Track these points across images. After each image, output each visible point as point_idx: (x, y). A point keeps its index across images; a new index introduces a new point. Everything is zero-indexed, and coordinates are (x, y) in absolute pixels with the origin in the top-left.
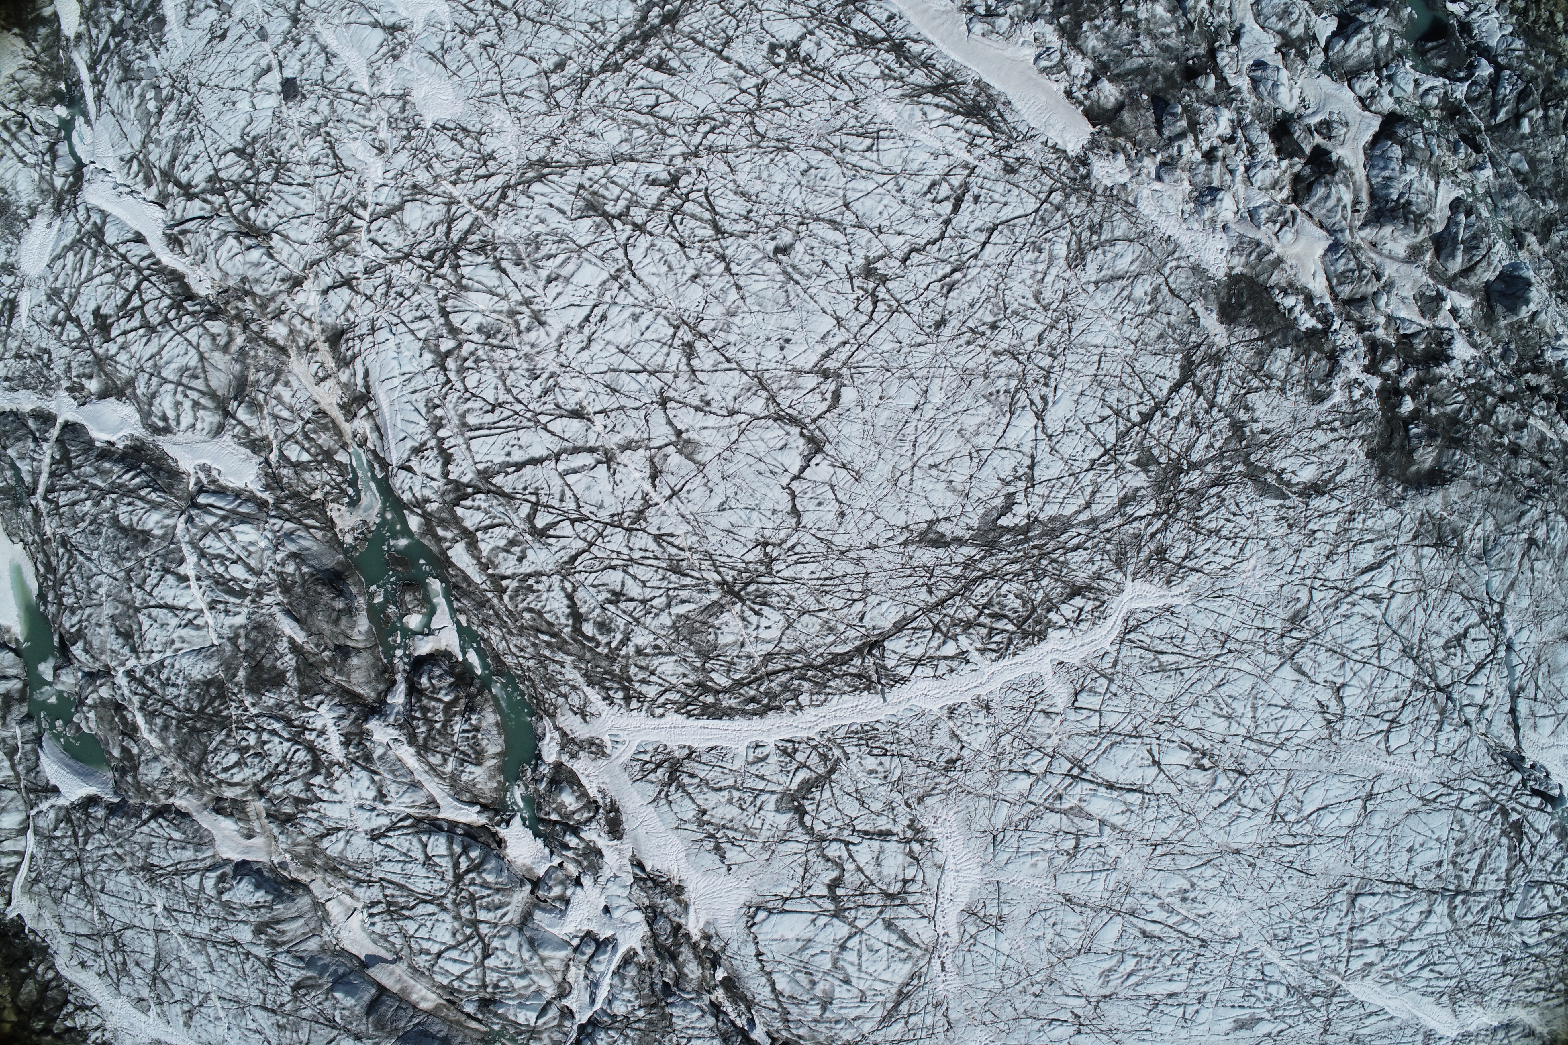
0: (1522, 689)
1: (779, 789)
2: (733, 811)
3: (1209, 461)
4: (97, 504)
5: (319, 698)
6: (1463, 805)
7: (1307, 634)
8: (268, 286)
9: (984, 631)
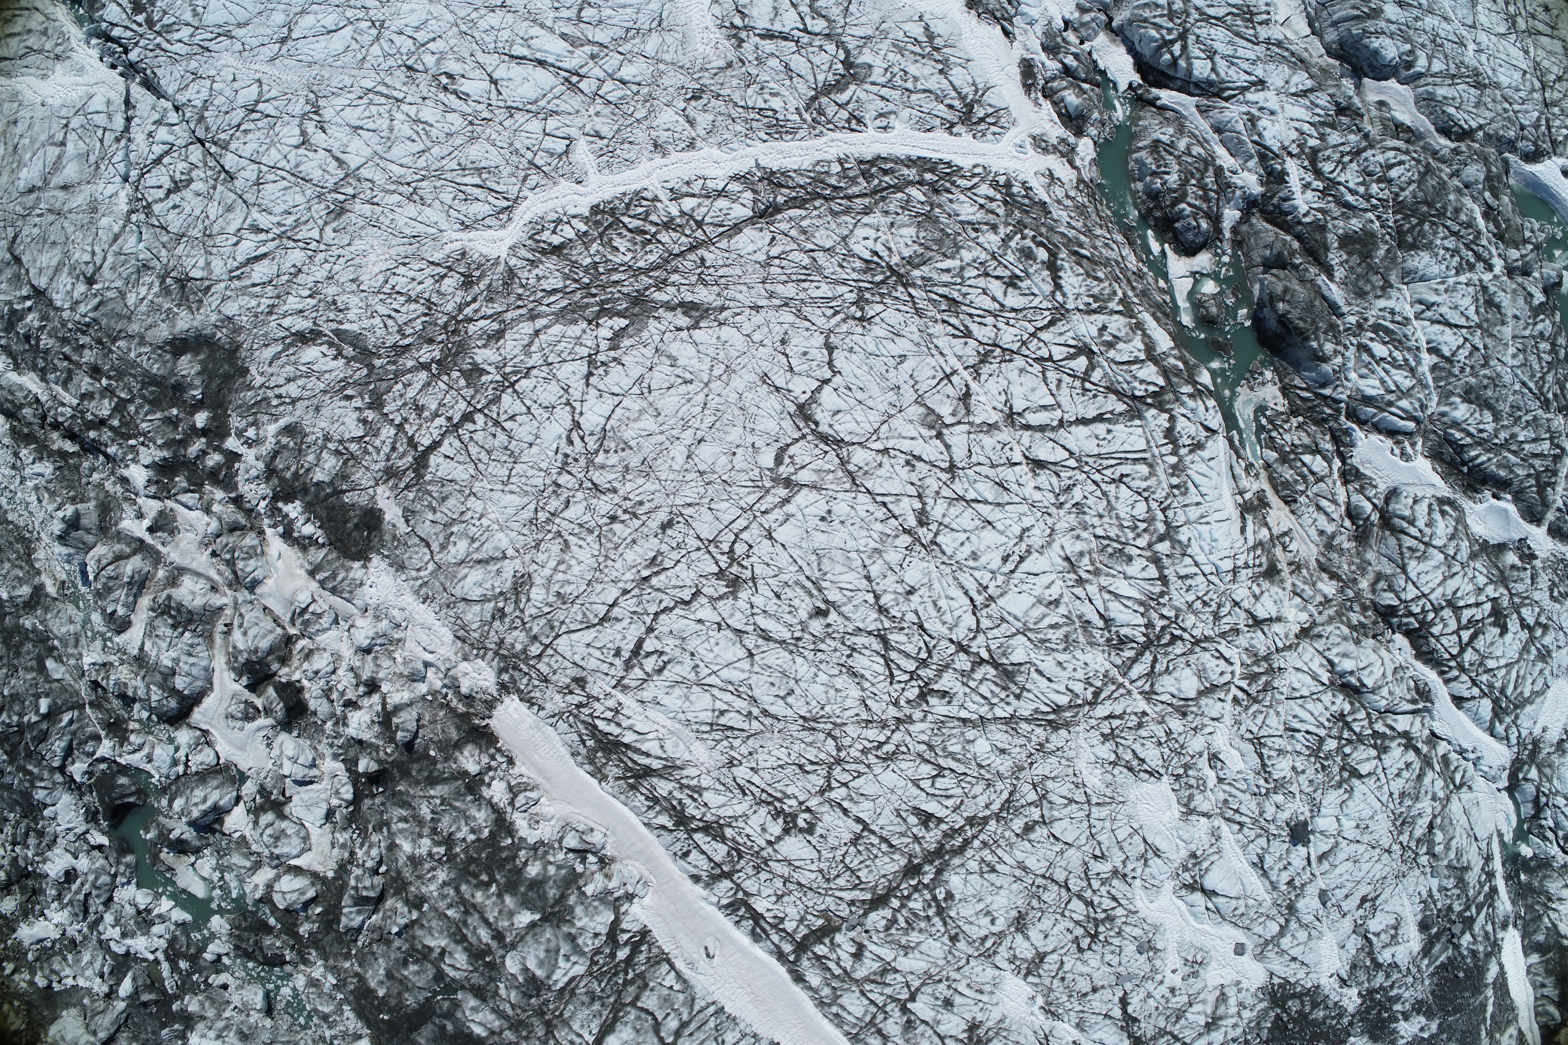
0: (118, 140)
1: (867, 86)
2: (913, 69)
3: (410, 371)
4: (1513, 436)
5: (1307, 220)
6: (190, 30)
7: (329, 197)
8: (1336, 631)
9: (653, 218)
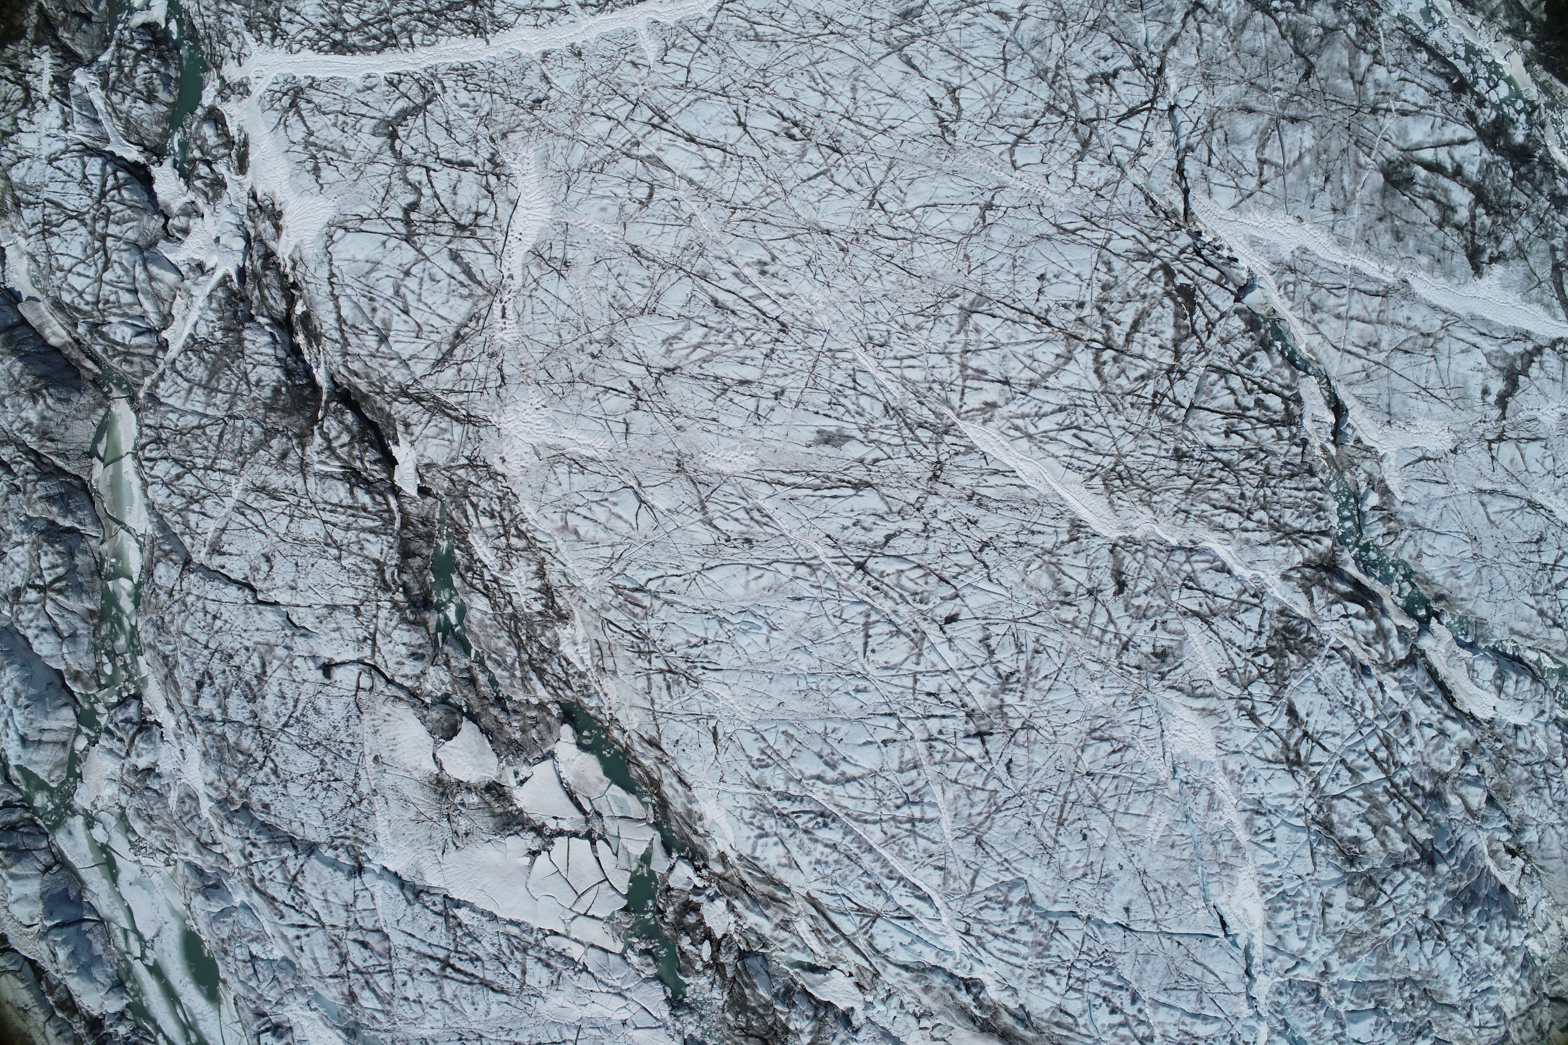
0: (1190, 148)
1: (379, 115)
2: (336, 133)
5: (45, 48)
6: (1110, 246)
7: (918, 30)
